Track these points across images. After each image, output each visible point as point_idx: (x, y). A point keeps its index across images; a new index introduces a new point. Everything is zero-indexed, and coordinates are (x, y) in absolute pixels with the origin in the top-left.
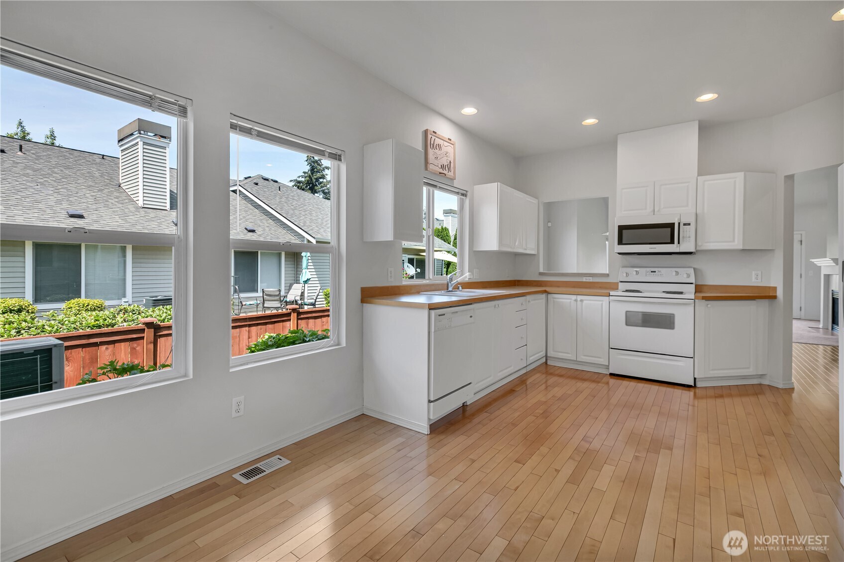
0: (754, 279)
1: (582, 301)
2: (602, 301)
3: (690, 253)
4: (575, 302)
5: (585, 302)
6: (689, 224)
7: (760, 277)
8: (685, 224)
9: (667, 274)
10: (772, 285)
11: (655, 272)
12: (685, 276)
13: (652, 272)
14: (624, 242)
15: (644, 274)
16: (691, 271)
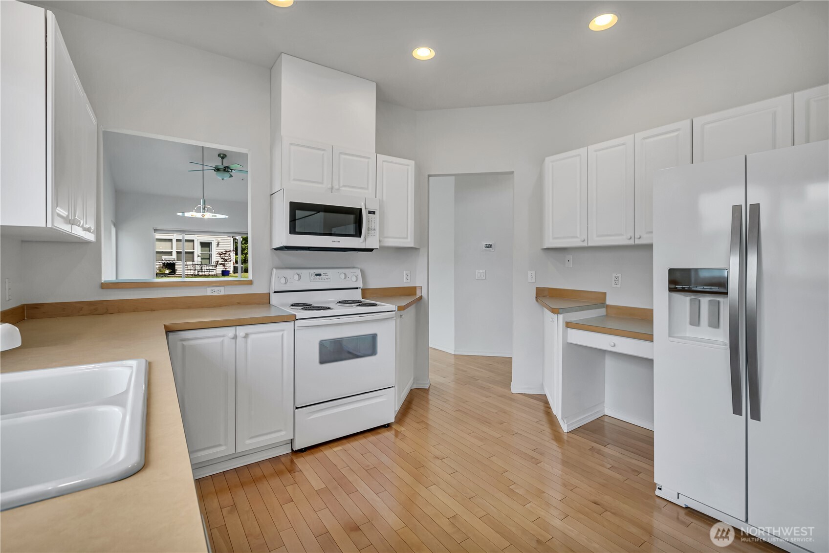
0: (405, 280)
1: (246, 336)
2: (283, 330)
3: (371, 250)
4: (234, 341)
5: (251, 337)
6: (374, 213)
7: (409, 275)
8: (370, 212)
9: (334, 278)
10: (417, 285)
11: (320, 275)
12: (354, 279)
13: (317, 275)
14: (297, 230)
15: (306, 279)
16: (358, 272)
